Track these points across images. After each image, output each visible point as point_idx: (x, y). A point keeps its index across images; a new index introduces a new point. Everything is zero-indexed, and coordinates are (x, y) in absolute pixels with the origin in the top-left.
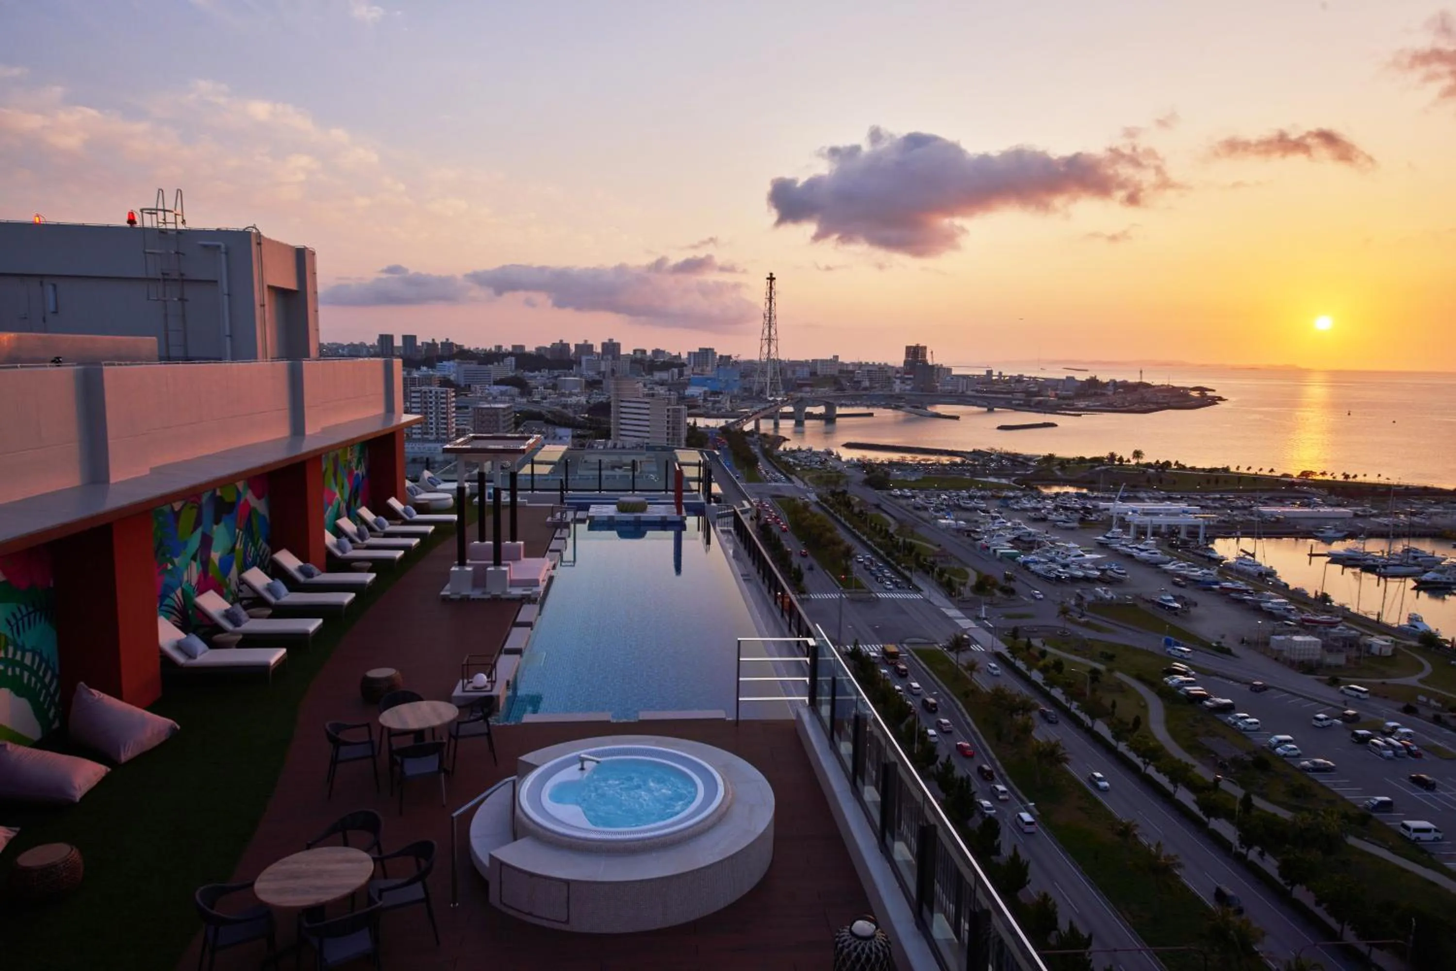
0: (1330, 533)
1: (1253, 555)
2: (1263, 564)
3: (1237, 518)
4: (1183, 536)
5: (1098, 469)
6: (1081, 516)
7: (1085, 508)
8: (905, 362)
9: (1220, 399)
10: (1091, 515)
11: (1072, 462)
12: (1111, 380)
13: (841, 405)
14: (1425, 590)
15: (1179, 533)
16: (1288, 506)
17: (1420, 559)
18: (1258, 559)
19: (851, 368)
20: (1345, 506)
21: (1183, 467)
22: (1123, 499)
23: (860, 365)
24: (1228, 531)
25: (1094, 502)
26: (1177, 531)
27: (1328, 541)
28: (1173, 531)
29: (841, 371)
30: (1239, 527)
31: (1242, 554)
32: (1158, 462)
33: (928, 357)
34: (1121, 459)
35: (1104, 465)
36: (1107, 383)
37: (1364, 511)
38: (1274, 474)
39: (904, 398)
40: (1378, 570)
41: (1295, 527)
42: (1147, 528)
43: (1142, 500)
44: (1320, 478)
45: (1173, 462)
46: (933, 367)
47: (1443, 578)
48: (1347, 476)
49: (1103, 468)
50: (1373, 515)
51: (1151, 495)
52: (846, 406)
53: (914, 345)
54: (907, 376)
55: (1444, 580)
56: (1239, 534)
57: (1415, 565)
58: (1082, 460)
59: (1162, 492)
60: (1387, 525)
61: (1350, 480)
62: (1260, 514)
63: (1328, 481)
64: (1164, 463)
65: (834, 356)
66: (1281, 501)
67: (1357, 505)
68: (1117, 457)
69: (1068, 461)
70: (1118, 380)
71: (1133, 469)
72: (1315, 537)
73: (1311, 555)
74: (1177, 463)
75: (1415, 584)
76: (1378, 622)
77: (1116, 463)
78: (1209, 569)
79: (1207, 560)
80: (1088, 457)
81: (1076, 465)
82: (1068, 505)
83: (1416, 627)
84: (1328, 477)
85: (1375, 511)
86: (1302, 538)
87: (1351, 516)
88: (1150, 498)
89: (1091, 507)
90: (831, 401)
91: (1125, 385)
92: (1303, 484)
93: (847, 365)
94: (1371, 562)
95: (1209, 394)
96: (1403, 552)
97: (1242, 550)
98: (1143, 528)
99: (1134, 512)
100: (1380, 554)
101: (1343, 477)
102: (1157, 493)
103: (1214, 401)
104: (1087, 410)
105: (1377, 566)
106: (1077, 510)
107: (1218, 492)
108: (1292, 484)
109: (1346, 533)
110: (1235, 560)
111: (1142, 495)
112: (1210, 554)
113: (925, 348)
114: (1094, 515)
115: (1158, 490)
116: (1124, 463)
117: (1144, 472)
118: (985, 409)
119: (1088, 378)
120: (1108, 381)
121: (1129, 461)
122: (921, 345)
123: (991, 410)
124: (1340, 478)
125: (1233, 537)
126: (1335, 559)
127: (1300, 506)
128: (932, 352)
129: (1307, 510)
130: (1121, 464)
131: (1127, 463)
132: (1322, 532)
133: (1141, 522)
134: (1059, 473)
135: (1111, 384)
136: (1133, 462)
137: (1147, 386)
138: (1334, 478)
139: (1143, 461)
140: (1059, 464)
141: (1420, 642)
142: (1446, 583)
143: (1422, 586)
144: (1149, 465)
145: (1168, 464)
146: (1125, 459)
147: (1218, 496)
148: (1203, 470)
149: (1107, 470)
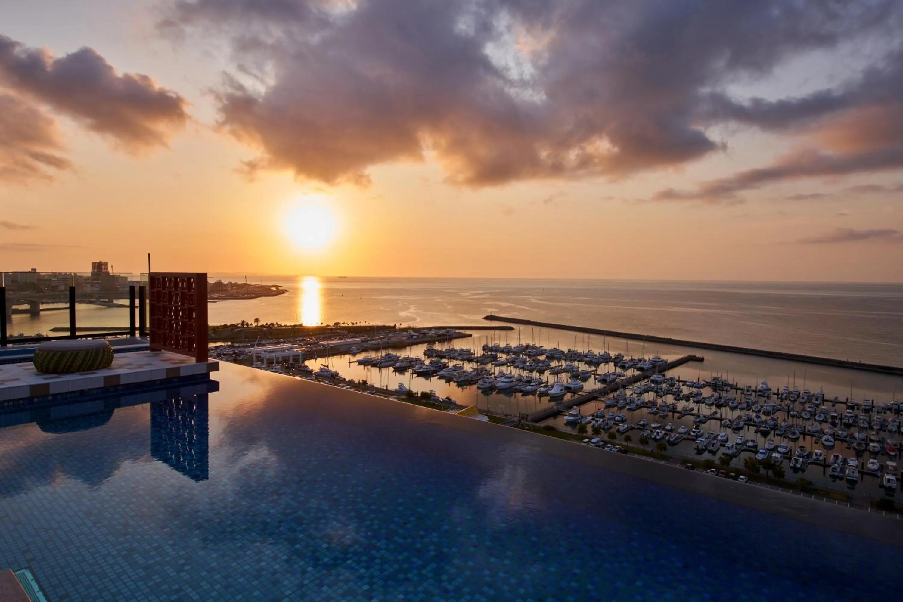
0: (355, 351)
1: (327, 366)
2: (333, 370)
3: (313, 349)
4: (291, 361)
5: (236, 330)
6: (233, 358)
7: (235, 353)
8: (92, 273)
9: (286, 290)
10: (240, 356)
11: (220, 328)
12: (229, 282)
13: (43, 303)
14: (397, 371)
15: (289, 360)
16: (333, 340)
17: (393, 358)
18: (330, 368)
19: (46, 278)
20: (357, 338)
21: (281, 326)
22: (258, 345)
23: (54, 275)
24: (310, 355)
25: (239, 349)
26: (287, 359)
27: (354, 355)
28: (285, 360)
29: (39, 280)
30: (316, 353)
31: (322, 367)
32: (267, 324)
33: (110, 270)
34: (247, 324)
35: (238, 328)
36: (227, 284)
37: (365, 339)
39: (94, 296)
40: (378, 365)
41: (339, 350)
42: (273, 360)
43: (264, 345)
44: (343, 325)
45: (275, 324)
46: (113, 276)
47: (403, 364)
48: (353, 324)
50: (369, 340)
51: (268, 341)
52: (47, 303)
53: (98, 261)
54: (95, 282)
55: (404, 366)
56: (316, 357)
57: (391, 361)
58: (225, 326)
59: (274, 340)
60: (375, 344)
61: (355, 325)
62: (323, 345)
63: (346, 326)
64: (270, 324)
65: (32, 269)
66: (330, 338)
67: (361, 336)
68: (245, 323)
69: (218, 327)
70: (233, 282)
71: (255, 329)
72: (350, 354)
73: (350, 363)
74: (277, 323)
75: (393, 369)
76: (387, 390)
77: (245, 326)
78: (311, 377)
79: (306, 372)
80: (228, 325)
81: (222, 330)
82: (224, 353)
83: (402, 389)
85: (369, 339)
86: (343, 355)
87: (360, 341)
88: (268, 343)
89: (238, 352)
90: (34, 300)
91: (236, 285)
92: (337, 329)
93: (43, 276)
94: (375, 362)
95: (280, 288)
96: (385, 355)
97: (322, 365)
98: (271, 360)
99: (265, 351)
100: (377, 358)
102: (271, 341)
103: (284, 292)
104: (219, 298)
105: (378, 364)
106: (231, 355)
107: (301, 336)
108: (331, 329)
109: (361, 350)
110: (319, 370)
111: (264, 342)
112: (306, 369)
113: (107, 264)
114: (241, 356)
115: (272, 339)
116: (249, 326)
117: (260, 330)
119: (216, 281)
120: (227, 282)
121: (251, 325)
122: (103, 262)
124: (351, 325)
125: (314, 359)
126: (360, 363)
127: (338, 340)
128: (112, 267)
129: (342, 341)
130: (248, 327)
132: (352, 351)
133: (270, 357)
134: (213, 335)
135: (229, 285)
136: (254, 325)
137: (249, 285)
139: (260, 324)
140: (213, 330)
141: (406, 396)
142: (404, 367)
143: (396, 370)
144: (263, 326)
145: (272, 324)
146: (250, 324)
147: (301, 339)
148: (291, 326)
149: (241, 331)
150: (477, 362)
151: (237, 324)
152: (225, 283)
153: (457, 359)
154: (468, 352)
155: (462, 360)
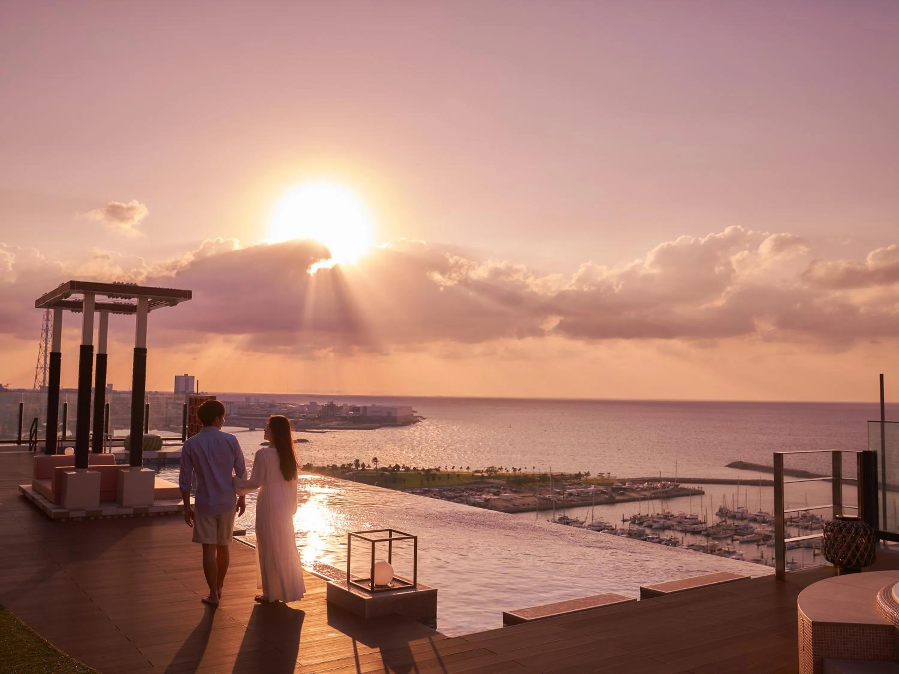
8: (174, 389)
21: (407, 469)
32: (390, 466)
33: (195, 386)
34: (363, 465)
35: (351, 471)
38: (470, 471)
44: (499, 472)
45: (401, 466)
48: (515, 470)
49: (351, 473)
53: (183, 374)
64: (394, 467)
68: (361, 463)
74: (403, 466)
77: (360, 468)
84: (504, 471)
95: (414, 414)
101: (512, 470)
103: (418, 419)
104: (329, 428)
116: (366, 468)
117: (382, 474)
118: (248, 429)
121: (369, 466)
123: (252, 430)
124: (511, 471)
130: (363, 469)
131: (368, 469)
136: (373, 466)
138: (507, 471)
139: (380, 465)
144: (384, 469)
145: (397, 467)
146: (367, 465)
148: (423, 470)
149: (354, 474)
150: (707, 535)
151: (350, 465)
152: (339, 406)
153: (675, 530)
154: (694, 520)
155: (682, 531)
